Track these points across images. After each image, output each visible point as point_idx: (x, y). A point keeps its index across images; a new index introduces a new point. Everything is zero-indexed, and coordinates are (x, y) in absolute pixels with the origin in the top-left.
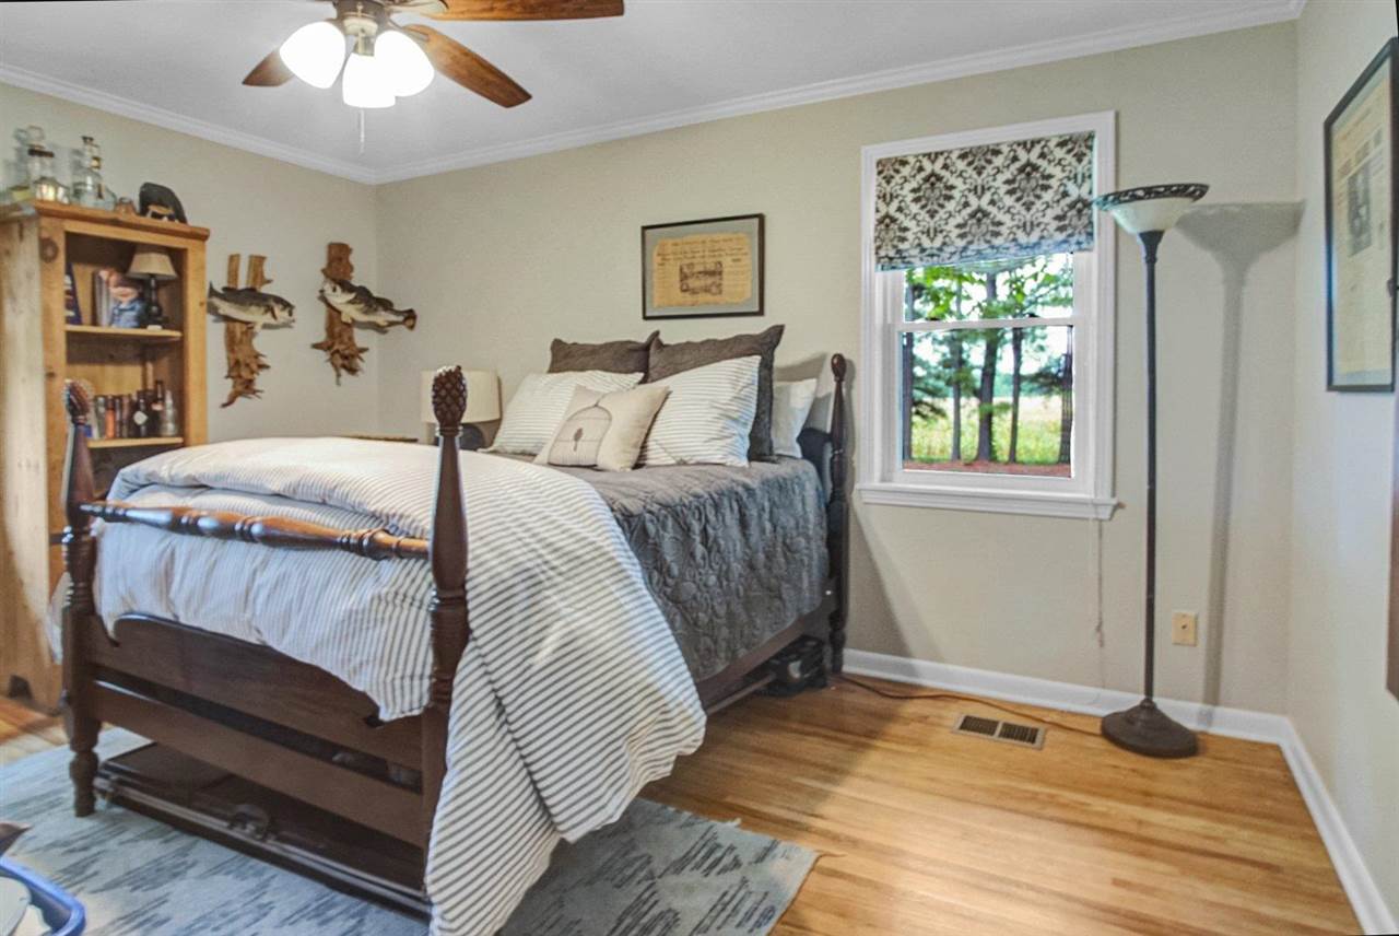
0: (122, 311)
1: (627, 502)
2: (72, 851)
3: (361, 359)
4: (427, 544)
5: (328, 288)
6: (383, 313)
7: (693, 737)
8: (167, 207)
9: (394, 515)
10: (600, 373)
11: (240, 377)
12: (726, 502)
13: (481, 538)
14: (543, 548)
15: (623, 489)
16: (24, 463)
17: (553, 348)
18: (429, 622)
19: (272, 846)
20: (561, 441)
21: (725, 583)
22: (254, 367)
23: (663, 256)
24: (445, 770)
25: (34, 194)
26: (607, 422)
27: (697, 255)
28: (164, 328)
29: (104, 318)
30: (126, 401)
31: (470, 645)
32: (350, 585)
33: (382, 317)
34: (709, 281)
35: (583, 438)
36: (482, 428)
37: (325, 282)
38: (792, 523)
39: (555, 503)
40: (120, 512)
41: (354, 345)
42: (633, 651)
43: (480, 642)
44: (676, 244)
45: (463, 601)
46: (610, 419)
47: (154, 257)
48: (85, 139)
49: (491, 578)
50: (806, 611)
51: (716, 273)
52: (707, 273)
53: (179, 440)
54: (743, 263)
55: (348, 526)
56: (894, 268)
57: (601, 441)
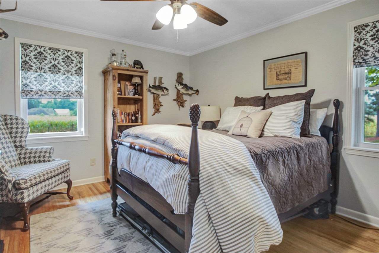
0: (130, 92)
1: (256, 150)
2: (110, 226)
3: (185, 103)
4: (187, 160)
5: (177, 84)
6: (190, 91)
7: (279, 239)
8: (139, 65)
9: (180, 150)
10: (249, 107)
11: (156, 108)
12: (292, 151)
13: (205, 160)
14: (225, 164)
15: (255, 145)
16: (110, 128)
17: (235, 99)
18: (188, 186)
19: (151, 238)
20: (236, 127)
21: (291, 179)
22: (159, 105)
23: (270, 69)
24: (192, 236)
25: (112, 65)
26: (251, 122)
27: (282, 68)
28: (139, 96)
29: (127, 94)
30: (131, 114)
31: (200, 195)
32: (168, 170)
33: (190, 92)
34: (286, 76)
35: (243, 127)
36: (215, 122)
37: (176, 83)
38: (317, 159)
39: (230, 149)
40: (121, 142)
41: (183, 99)
42: (256, 204)
43: (203, 195)
44: (275, 65)
45: (198, 180)
46: (252, 121)
47: (137, 78)
48: (122, 50)
49: (207, 174)
50: (322, 191)
51: (289, 73)
52: (285, 73)
53: (141, 124)
54: (299, 69)
55: (168, 152)
56: (361, 66)
57: (249, 128)
